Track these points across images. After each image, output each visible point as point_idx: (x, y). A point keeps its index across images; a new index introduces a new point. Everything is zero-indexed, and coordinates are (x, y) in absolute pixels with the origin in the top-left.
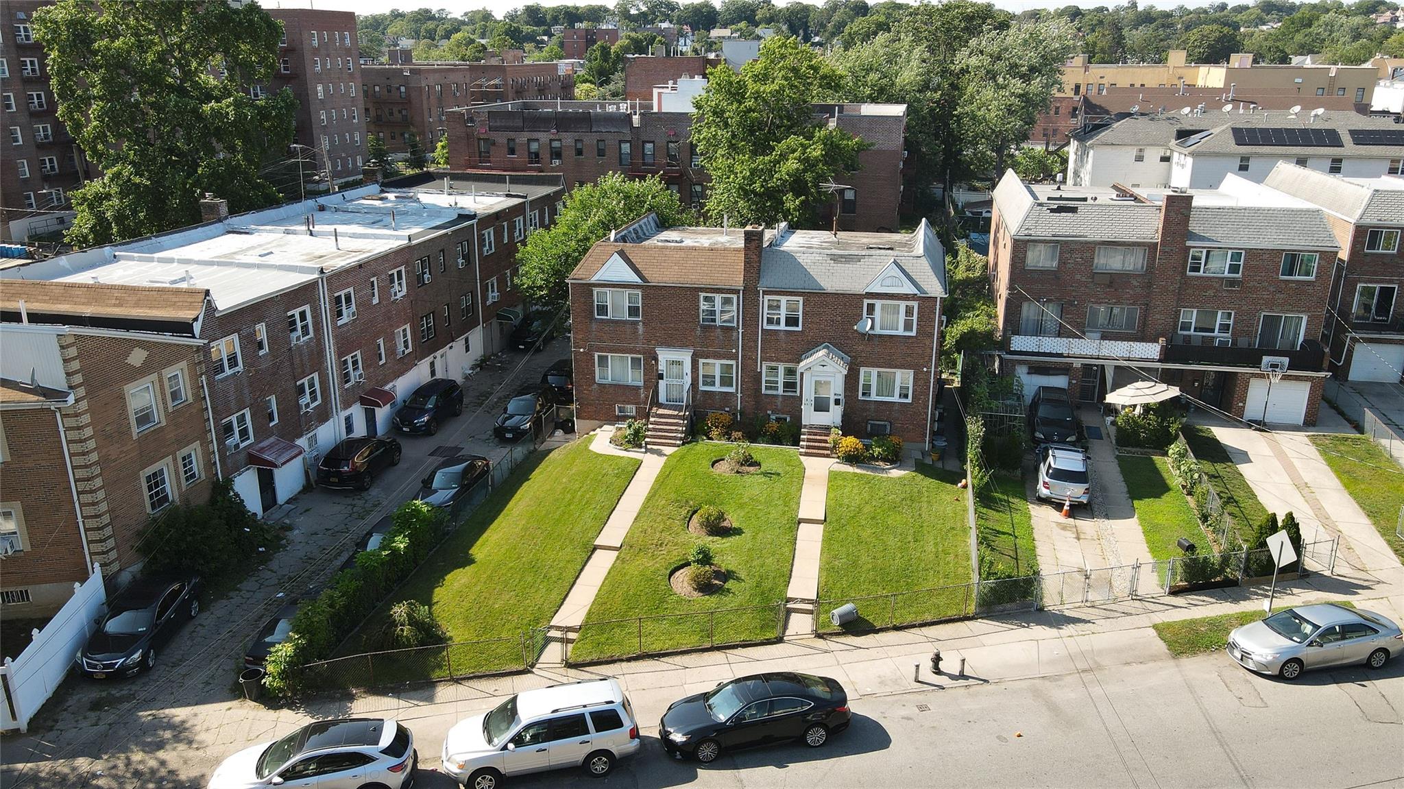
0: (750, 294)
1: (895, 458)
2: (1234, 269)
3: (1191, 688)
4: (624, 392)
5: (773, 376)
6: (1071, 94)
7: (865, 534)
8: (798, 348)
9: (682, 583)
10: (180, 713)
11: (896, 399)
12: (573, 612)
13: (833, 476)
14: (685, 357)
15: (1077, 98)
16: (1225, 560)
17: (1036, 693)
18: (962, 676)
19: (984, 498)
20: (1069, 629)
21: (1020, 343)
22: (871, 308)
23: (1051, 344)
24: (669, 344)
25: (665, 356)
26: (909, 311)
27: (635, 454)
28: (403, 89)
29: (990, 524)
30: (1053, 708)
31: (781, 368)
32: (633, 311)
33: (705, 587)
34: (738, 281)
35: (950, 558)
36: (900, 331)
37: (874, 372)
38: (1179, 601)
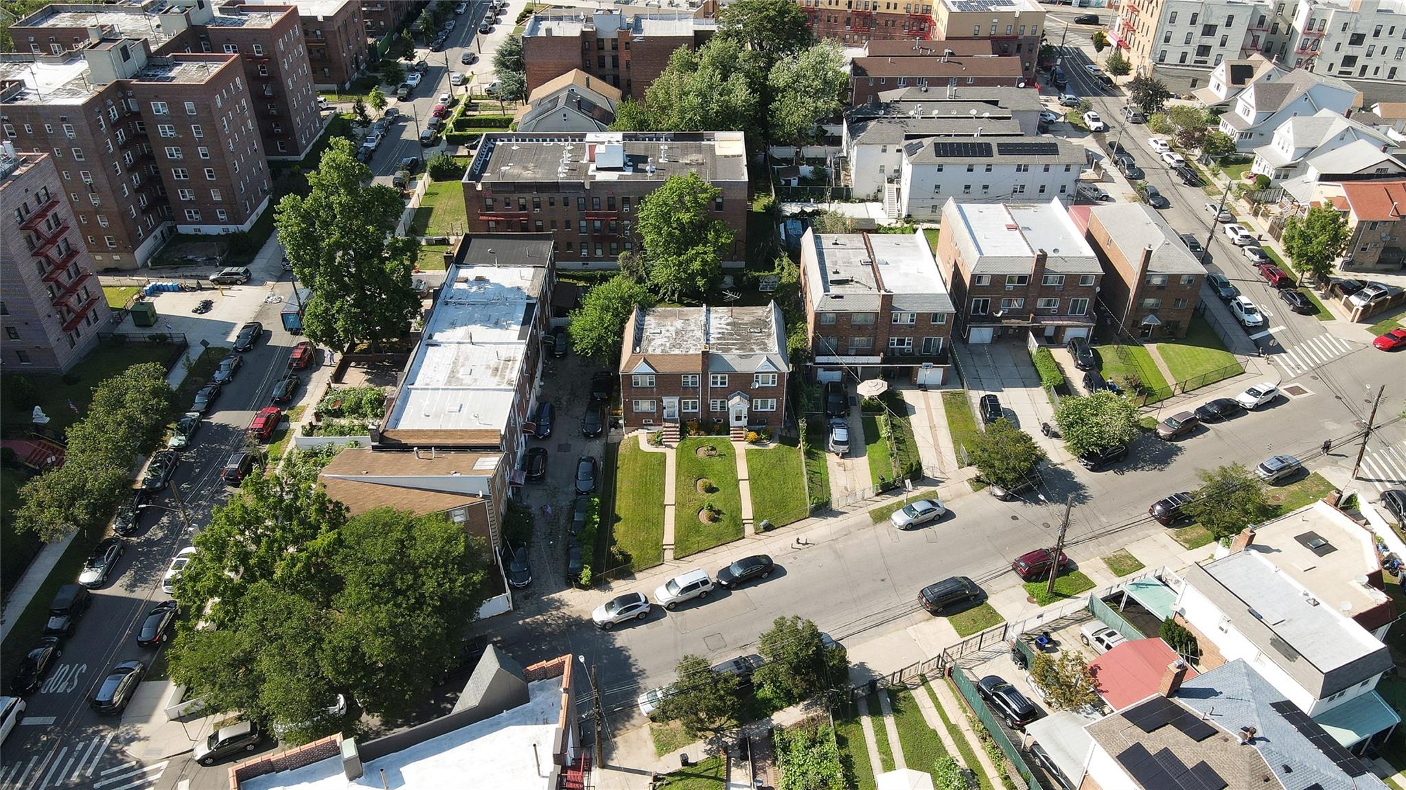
0: (705, 375)
1: (771, 438)
2: (912, 320)
3: (877, 537)
4: (647, 415)
5: (715, 405)
6: (846, 8)
7: (765, 483)
8: (726, 394)
9: (704, 516)
10: (556, 596)
11: (769, 409)
12: (669, 537)
13: (748, 452)
14: (676, 400)
15: (850, 11)
16: (895, 481)
17: (830, 546)
18: (807, 544)
19: (809, 454)
20: (841, 517)
21: (819, 359)
22: (757, 377)
23: (832, 359)
24: (668, 394)
25: (666, 401)
26: (774, 377)
27: (661, 450)
28: (319, 33)
29: (812, 468)
30: (835, 552)
31: (719, 401)
32: (651, 383)
33: (714, 520)
34: (699, 369)
35: (798, 490)
36: (770, 385)
37: (759, 400)
38: (878, 498)
